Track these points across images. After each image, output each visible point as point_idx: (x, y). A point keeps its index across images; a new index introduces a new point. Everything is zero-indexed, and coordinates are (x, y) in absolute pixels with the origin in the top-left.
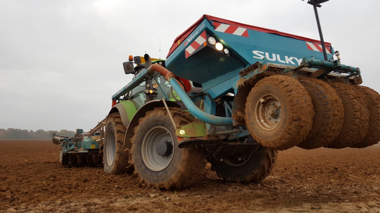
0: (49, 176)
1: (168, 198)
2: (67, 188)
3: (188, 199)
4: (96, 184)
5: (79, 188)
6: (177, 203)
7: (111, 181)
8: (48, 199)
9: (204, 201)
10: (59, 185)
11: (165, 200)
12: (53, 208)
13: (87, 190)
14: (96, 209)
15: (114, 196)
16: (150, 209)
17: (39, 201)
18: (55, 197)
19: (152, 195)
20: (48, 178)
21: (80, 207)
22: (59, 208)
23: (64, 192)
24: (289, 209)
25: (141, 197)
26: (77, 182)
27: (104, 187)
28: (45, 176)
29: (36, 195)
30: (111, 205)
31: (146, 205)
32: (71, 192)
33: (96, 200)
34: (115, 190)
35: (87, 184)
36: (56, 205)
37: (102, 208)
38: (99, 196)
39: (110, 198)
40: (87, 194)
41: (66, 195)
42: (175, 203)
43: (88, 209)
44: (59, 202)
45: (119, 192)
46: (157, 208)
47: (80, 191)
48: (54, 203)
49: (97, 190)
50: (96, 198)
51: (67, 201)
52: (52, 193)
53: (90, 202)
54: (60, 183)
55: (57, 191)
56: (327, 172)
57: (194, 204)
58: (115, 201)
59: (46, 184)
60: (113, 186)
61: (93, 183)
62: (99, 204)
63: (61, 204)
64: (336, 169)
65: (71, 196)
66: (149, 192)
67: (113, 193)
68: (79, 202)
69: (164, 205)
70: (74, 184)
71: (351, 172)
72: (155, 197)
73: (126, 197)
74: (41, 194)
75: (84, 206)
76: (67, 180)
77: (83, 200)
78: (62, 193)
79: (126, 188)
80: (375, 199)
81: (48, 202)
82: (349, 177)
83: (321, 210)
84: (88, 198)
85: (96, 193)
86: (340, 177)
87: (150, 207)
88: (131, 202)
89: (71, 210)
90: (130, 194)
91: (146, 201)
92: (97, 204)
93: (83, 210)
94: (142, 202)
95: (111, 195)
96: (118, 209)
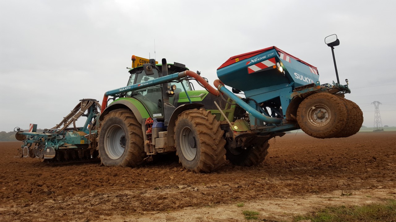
0: (81, 171)
1: (196, 189)
2: (99, 182)
3: (216, 189)
4: (126, 178)
5: (110, 181)
6: (205, 193)
7: (140, 174)
8: (82, 192)
9: (232, 191)
10: (91, 180)
11: (193, 190)
12: (87, 199)
13: (118, 184)
14: (128, 199)
15: (144, 188)
16: (179, 198)
17: (73, 194)
18: (88, 190)
19: (181, 187)
20: (80, 174)
21: (112, 198)
22: (93, 199)
23: (96, 185)
24: (319, 196)
25: (170, 188)
26: (107, 176)
27: (134, 180)
28: (77, 172)
29: (71, 188)
30: (142, 195)
31: (175, 195)
32: (102, 185)
33: (127, 192)
34: (144, 182)
35: (117, 178)
36: (90, 197)
37: (133, 198)
38: (130, 188)
39: (140, 189)
40: (118, 187)
41: (98, 188)
42: (203, 192)
43: (120, 199)
44: (92, 194)
45: (149, 184)
46: (185, 197)
47: (111, 185)
48: (88, 195)
49: (128, 183)
50: (126, 190)
51: (100, 193)
52: (85, 187)
53: (121, 194)
54: (91, 178)
55: (89, 185)
56: (365, 162)
57: (222, 193)
58: (146, 192)
59: (79, 179)
60: (143, 179)
61: (123, 177)
62: (130, 195)
63: (94, 196)
64: (375, 158)
65: (103, 189)
66: (177, 184)
67: (143, 185)
68: (111, 194)
69: (193, 195)
70: (105, 178)
71: (391, 161)
72: (183, 188)
73: (156, 189)
74: (75, 187)
75: (116, 197)
76: (98, 175)
77: (114, 192)
78: (95, 186)
79: (155, 181)
81: (82, 194)
82: (389, 165)
83: (351, 196)
84: (120, 190)
85: (127, 186)
86: (378, 166)
87: (179, 196)
88: (161, 193)
89: (104, 201)
90: (159, 185)
91: (175, 192)
92: (129, 195)
93: (116, 200)
94: (171, 193)
95: (141, 187)
96: (149, 199)
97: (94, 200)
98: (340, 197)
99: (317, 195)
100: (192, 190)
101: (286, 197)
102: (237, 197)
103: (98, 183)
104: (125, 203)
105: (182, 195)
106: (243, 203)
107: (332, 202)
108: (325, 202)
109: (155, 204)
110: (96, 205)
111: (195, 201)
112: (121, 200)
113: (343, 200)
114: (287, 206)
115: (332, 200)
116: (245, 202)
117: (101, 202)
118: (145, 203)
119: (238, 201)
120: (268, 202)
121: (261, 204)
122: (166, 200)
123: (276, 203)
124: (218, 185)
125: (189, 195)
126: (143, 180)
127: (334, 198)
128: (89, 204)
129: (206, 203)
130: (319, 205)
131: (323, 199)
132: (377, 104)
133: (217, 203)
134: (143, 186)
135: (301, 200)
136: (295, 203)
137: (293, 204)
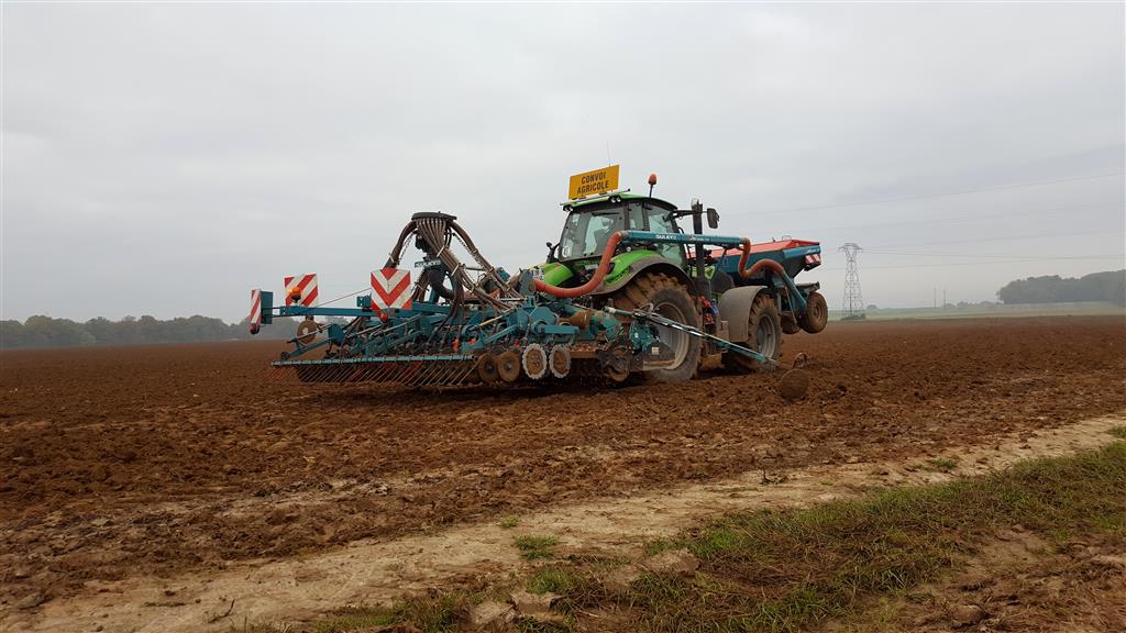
0: (11, 450)
1: (383, 488)
2: (76, 480)
3: (441, 485)
4: (164, 465)
5: (113, 478)
6: (411, 496)
8: (20, 514)
9: (488, 486)
10: (48, 475)
11: (377, 492)
12: (40, 536)
13: (139, 484)
14: (173, 526)
15: (222, 493)
16: (333, 518)
18: (41, 507)
19: (338, 484)
20: (8, 459)
21: (123, 528)
22: (57, 534)
23: (67, 491)
24: (707, 486)
25: (305, 490)
26: (103, 463)
27: (191, 472)
30: (218, 515)
31: (320, 508)
32: (88, 491)
34: (224, 477)
35: (134, 467)
36: (48, 527)
37: (191, 523)
38: (178, 496)
39: (212, 498)
40: (140, 493)
41: (74, 499)
42: (406, 495)
43: (148, 528)
44: (56, 517)
45: (239, 481)
46: (353, 513)
47: (117, 488)
48: (40, 523)
49: (173, 481)
50: (167, 501)
51: (81, 514)
53: (152, 513)
54: (49, 469)
55: (43, 492)
56: (819, 397)
57: (459, 495)
58: (229, 505)
59: (6, 476)
60: (218, 467)
61: (156, 463)
62: (180, 516)
63: (63, 525)
64: (843, 388)
65: (91, 501)
66: (327, 477)
67: (220, 485)
68: (118, 514)
69: (375, 505)
70: (94, 469)
71: (880, 394)
72: (345, 488)
73: (261, 494)
75: (136, 522)
76: (70, 460)
77: (129, 510)
78: (63, 494)
80: (924, 451)
81: (19, 521)
83: (785, 485)
84: (146, 502)
85: (169, 490)
86: (850, 408)
87: (333, 511)
88: (276, 505)
89: (97, 536)
90: (272, 483)
91: (318, 499)
92: (176, 517)
93: (134, 532)
94: (308, 503)
95: (215, 492)
96: (240, 523)
97: (61, 536)
98: (759, 487)
99: (704, 484)
100: (374, 490)
101: (628, 494)
102: (502, 503)
103: (72, 485)
104: (165, 540)
105: (343, 506)
106: (516, 516)
107: (740, 501)
108: (724, 502)
109: (260, 537)
110: (71, 550)
111: (381, 521)
112: (153, 533)
113: (765, 494)
114: (630, 517)
115: (739, 497)
116: (523, 513)
117: (88, 542)
118: (228, 537)
119: (502, 512)
120: (583, 509)
121: (562, 516)
122: (294, 525)
123: (602, 510)
124: (449, 474)
125: (364, 504)
126: (220, 470)
127: (744, 489)
128: (47, 549)
129: (413, 526)
130: (709, 511)
131: (717, 494)
132: (851, 250)
133: (445, 522)
134: (219, 488)
135: (665, 499)
136: (650, 508)
137: (645, 510)
